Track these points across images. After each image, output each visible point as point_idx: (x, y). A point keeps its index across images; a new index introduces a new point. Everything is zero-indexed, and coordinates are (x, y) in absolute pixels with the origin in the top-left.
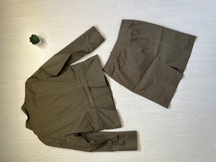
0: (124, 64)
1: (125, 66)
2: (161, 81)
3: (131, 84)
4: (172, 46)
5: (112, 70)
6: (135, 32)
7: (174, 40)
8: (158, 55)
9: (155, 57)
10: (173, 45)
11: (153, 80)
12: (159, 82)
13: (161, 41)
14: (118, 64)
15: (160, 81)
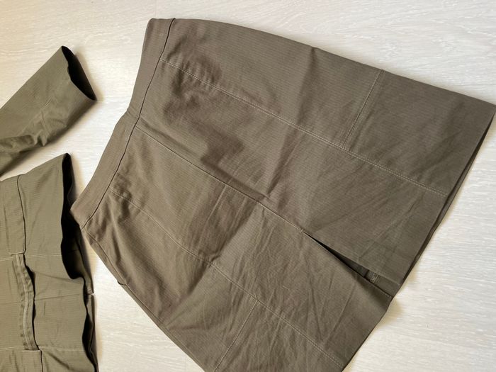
0: (143, 204)
1: (146, 212)
2: (277, 310)
3: (156, 291)
4: (352, 147)
5: (100, 222)
6: (194, 71)
7: (368, 118)
8: (279, 186)
9: (263, 192)
10: (359, 144)
11: (242, 296)
12: (268, 311)
13: (303, 118)
14: (121, 199)
15: (275, 308)
